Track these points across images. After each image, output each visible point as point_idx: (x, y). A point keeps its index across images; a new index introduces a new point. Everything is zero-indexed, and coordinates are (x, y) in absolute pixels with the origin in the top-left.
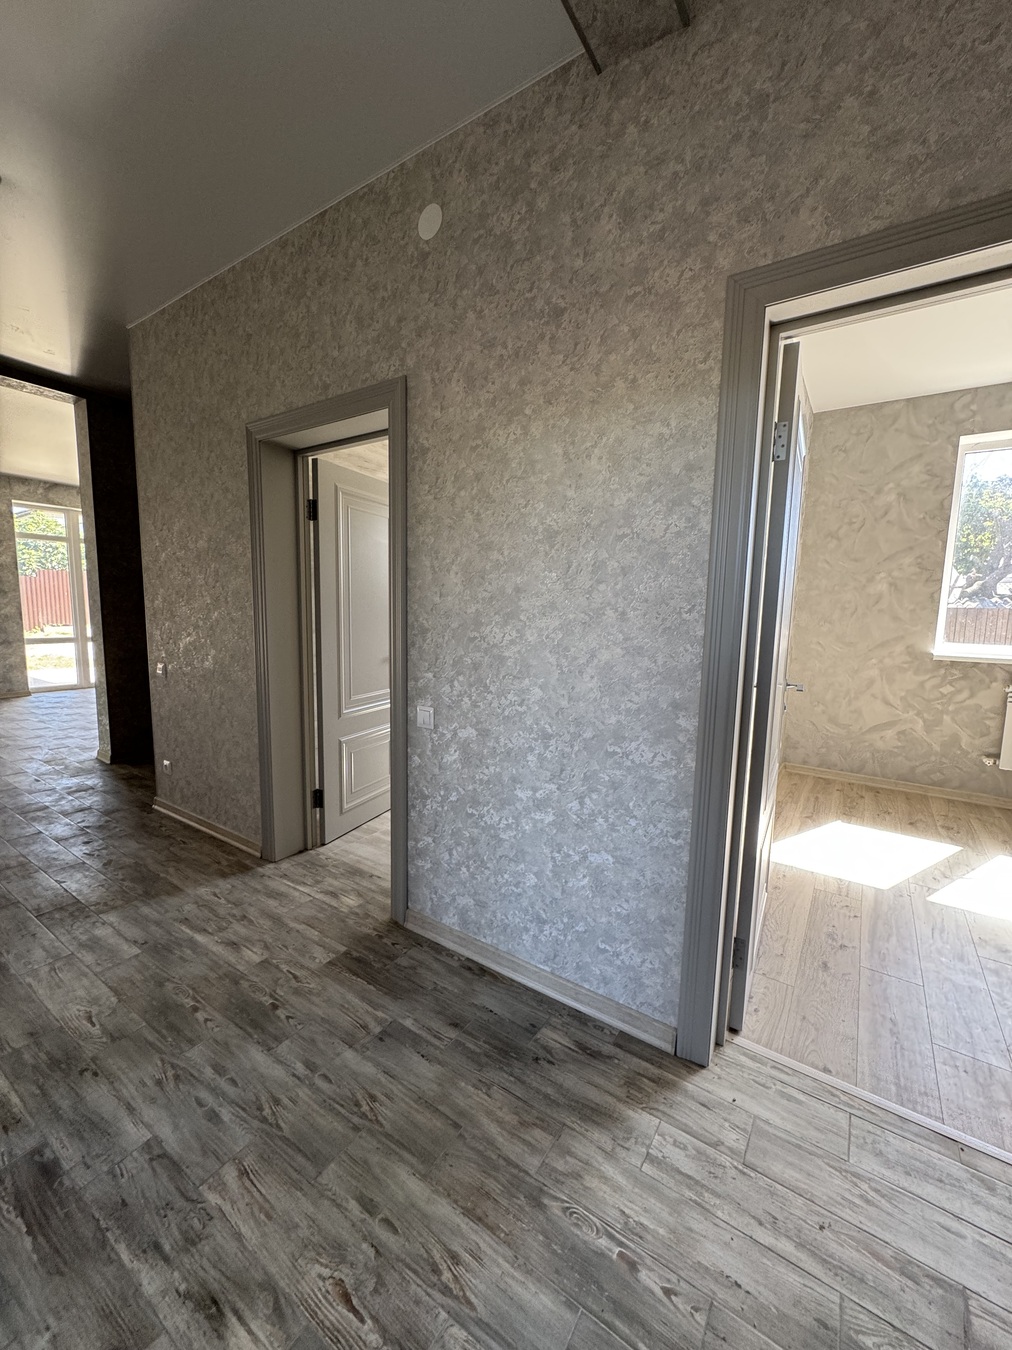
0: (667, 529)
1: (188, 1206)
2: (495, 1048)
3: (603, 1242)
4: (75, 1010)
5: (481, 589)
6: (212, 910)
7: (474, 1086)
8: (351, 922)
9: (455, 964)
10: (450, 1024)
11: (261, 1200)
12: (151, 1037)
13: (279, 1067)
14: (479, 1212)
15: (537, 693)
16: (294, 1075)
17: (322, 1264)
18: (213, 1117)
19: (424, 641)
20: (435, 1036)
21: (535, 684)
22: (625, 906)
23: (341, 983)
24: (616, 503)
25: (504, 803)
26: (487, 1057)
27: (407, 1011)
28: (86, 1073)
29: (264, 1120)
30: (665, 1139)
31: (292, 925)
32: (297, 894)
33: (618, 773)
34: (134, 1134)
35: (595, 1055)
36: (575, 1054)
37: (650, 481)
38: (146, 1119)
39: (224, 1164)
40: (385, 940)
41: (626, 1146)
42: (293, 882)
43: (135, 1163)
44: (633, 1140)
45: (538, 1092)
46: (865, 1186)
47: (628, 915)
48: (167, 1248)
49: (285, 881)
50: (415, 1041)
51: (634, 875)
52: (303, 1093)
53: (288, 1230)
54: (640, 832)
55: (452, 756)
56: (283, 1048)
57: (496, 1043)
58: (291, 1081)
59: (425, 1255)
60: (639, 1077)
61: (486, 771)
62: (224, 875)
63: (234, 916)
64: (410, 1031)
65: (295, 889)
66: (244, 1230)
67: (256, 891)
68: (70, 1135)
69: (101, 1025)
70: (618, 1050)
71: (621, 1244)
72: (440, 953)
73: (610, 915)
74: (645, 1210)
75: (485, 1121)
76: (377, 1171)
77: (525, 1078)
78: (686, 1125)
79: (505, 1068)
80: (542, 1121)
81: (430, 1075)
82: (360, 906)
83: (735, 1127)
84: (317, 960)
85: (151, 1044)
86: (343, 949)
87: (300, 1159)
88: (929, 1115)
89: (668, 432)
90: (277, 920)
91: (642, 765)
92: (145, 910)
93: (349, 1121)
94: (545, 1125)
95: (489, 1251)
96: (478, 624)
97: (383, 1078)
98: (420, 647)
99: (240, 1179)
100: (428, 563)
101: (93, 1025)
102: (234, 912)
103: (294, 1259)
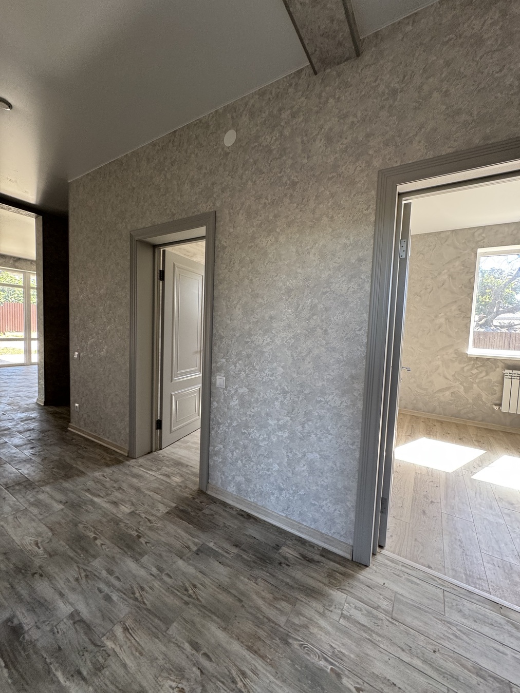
0: (348, 289)
1: (96, 649)
2: (258, 558)
3: (322, 663)
4: (28, 540)
5: (252, 317)
6: (103, 485)
7: (248, 579)
8: (178, 491)
9: (235, 513)
10: (234, 545)
11: (136, 645)
12: (72, 554)
13: (143, 570)
14: (255, 648)
15: (281, 370)
16: (151, 574)
17: (171, 680)
18: (108, 598)
19: (221, 343)
20: (226, 552)
21: (280, 365)
22: (326, 480)
23: (174, 523)
24: (323, 276)
25: (262, 427)
26: (254, 562)
27: (210, 538)
28: (36, 575)
29: (136, 599)
30: (350, 605)
31: (146, 492)
32: (148, 476)
33: (322, 411)
34: (64, 609)
35: (311, 561)
36: (300, 560)
37: (340, 266)
38: (70, 600)
39: (114, 625)
40: (196, 500)
41: (330, 609)
42: (145, 469)
43: (65, 626)
44: (334, 606)
45: (282, 581)
46: (454, 629)
47: (327, 486)
48: (85, 673)
49: (141, 469)
50: (216, 555)
51: (330, 464)
52: (157, 584)
53: (152, 662)
54: (334, 441)
55: (235, 402)
56: (145, 560)
57: (258, 555)
58: (150, 578)
59: (228, 673)
60: (334, 572)
61: (253, 410)
62: (108, 466)
63: (114, 487)
64: (212, 549)
65: (146, 472)
66: (128, 661)
67: (126, 474)
68: (28, 610)
69: (44, 548)
70: (323, 558)
71: (332, 664)
72: (226, 507)
73: (318, 485)
74: (343, 645)
75: (254, 597)
76: (199, 626)
77: (274, 574)
78: (360, 598)
79: (264, 569)
80: (285, 597)
81: (225, 573)
82: (182, 482)
83: (385, 598)
84: (161, 511)
85: (72, 559)
86: (174, 505)
87: (156, 620)
88: (483, 590)
89: (349, 242)
90: (138, 490)
91: (335, 407)
92: (66, 485)
93: (182, 599)
94: (287, 599)
95: (262, 670)
96: (250, 335)
97: (200, 575)
98: (219, 346)
99: (124, 633)
100: (224, 304)
101: (39, 548)
102: (115, 485)
103: (156, 677)
